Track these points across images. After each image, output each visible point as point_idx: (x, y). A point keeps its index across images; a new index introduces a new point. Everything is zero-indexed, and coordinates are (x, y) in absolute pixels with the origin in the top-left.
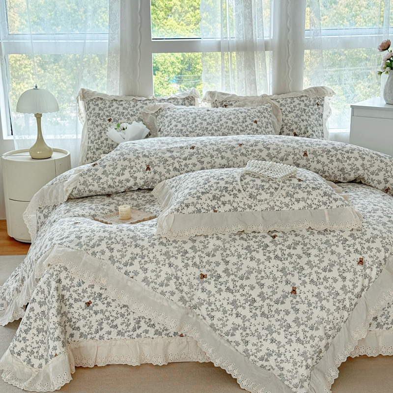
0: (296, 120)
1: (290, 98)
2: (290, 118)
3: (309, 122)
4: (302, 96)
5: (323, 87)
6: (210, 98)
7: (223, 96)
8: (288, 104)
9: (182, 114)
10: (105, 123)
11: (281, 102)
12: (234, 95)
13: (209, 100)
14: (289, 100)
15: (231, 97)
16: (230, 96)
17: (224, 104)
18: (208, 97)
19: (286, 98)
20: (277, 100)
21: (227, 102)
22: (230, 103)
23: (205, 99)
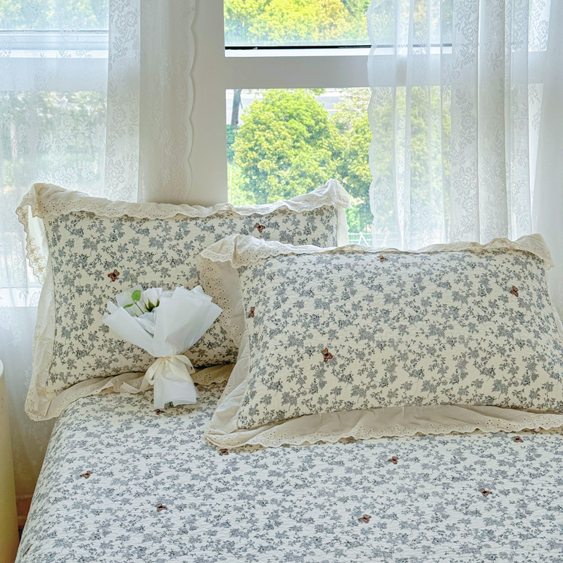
9: (312, 268)
10: (100, 283)
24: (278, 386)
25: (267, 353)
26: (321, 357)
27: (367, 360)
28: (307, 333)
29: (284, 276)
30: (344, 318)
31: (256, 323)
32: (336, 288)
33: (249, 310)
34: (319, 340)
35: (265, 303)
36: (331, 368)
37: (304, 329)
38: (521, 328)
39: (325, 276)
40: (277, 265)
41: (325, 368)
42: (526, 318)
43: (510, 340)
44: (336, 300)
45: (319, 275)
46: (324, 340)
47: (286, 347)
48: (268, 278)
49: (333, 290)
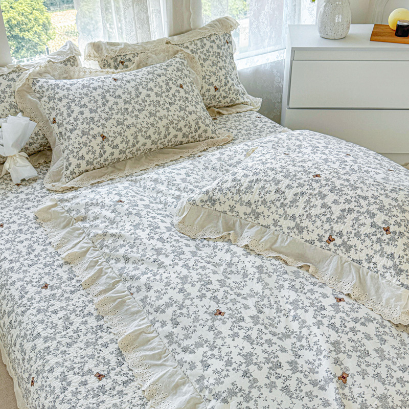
0: (214, 69)
1: (198, 40)
2: (206, 68)
3: (226, 69)
4: (211, 35)
5: (227, 18)
6: (95, 53)
7: (112, 47)
8: (199, 49)
11: (191, 48)
12: (126, 45)
13: (95, 57)
14: (199, 43)
15: (125, 48)
16: (122, 46)
17: (119, 60)
18: (93, 52)
19: (193, 41)
20: (185, 45)
21: (122, 57)
22: (127, 58)
23: (90, 56)
24: (83, 157)
25: (71, 142)
26: (101, 139)
27: (124, 136)
28: (90, 127)
29: (67, 98)
30: (107, 116)
31: (59, 127)
32: (97, 100)
33: (52, 120)
34: (97, 130)
35: (62, 114)
36: (107, 143)
37: (88, 126)
38: (189, 104)
39: (90, 95)
40: (61, 93)
41: (104, 144)
42: (190, 99)
43: (186, 112)
44: (100, 107)
45: (86, 95)
46: (100, 130)
47: (81, 137)
48: (58, 101)
49: (96, 102)
